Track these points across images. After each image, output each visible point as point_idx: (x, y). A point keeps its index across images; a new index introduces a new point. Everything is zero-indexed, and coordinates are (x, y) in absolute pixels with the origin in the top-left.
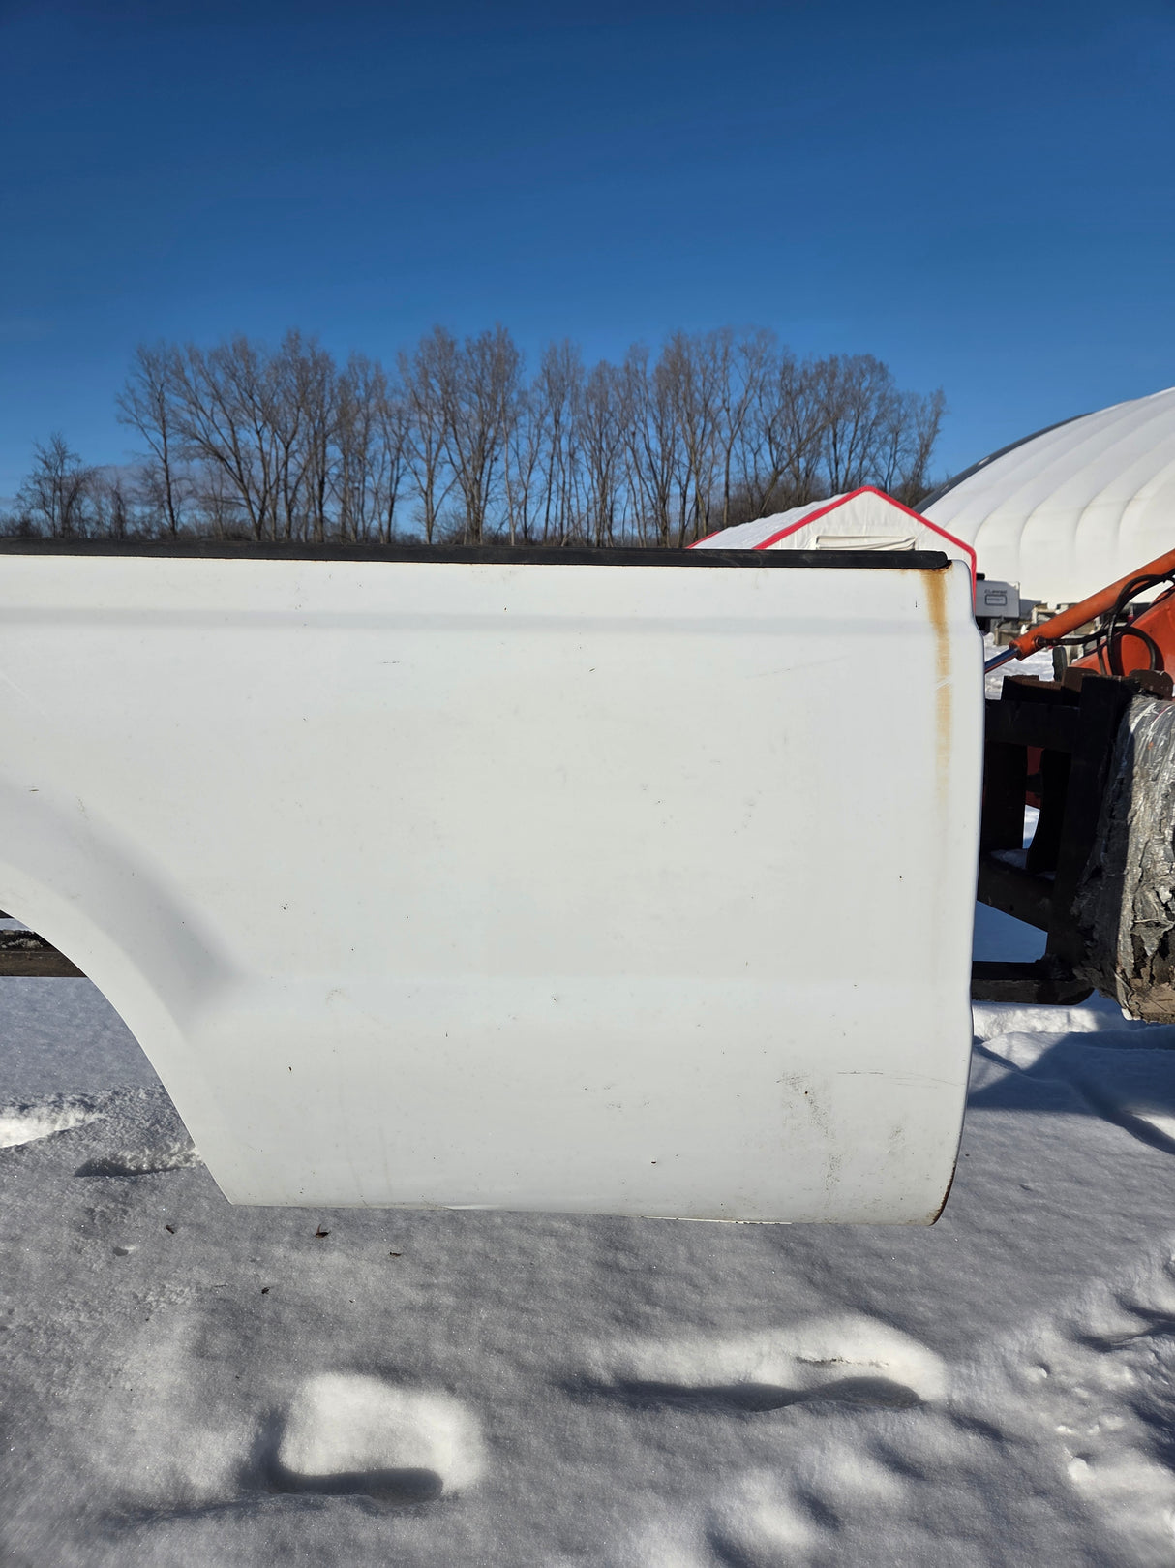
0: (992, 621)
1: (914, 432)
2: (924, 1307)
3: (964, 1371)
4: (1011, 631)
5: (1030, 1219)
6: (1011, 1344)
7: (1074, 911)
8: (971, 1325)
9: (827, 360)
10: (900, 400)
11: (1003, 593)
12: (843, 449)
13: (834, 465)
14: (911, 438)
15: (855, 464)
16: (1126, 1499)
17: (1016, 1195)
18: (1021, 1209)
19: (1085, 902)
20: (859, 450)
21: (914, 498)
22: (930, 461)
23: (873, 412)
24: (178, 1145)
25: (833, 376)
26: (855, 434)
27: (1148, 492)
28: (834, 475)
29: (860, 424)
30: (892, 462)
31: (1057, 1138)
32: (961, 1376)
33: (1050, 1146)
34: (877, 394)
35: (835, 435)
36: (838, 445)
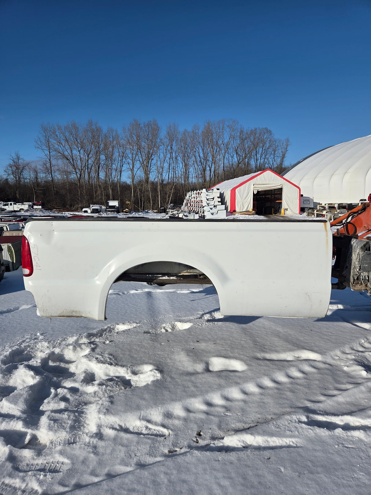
0: (306, 209)
1: (280, 151)
2: (316, 349)
3: (324, 356)
4: (311, 212)
5: (334, 337)
6: (332, 353)
7: (343, 274)
8: (325, 351)
9: (253, 129)
10: (275, 141)
11: (309, 200)
12: (259, 156)
13: (256, 161)
14: (279, 153)
15: (262, 160)
16: (355, 371)
17: (330, 334)
18: (332, 336)
19: (345, 272)
20: (263, 156)
21: (281, 171)
22: (285, 159)
23: (268, 145)
24: (159, 329)
25: (255, 134)
26: (262, 152)
27: (351, 170)
28: (256, 164)
29: (264, 149)
30: (274, 160)
31: (337, 325)
32: (324, 357)
33: (336, 327)
34: (269, 139)
35: (256, 152)
36: (257, 155)
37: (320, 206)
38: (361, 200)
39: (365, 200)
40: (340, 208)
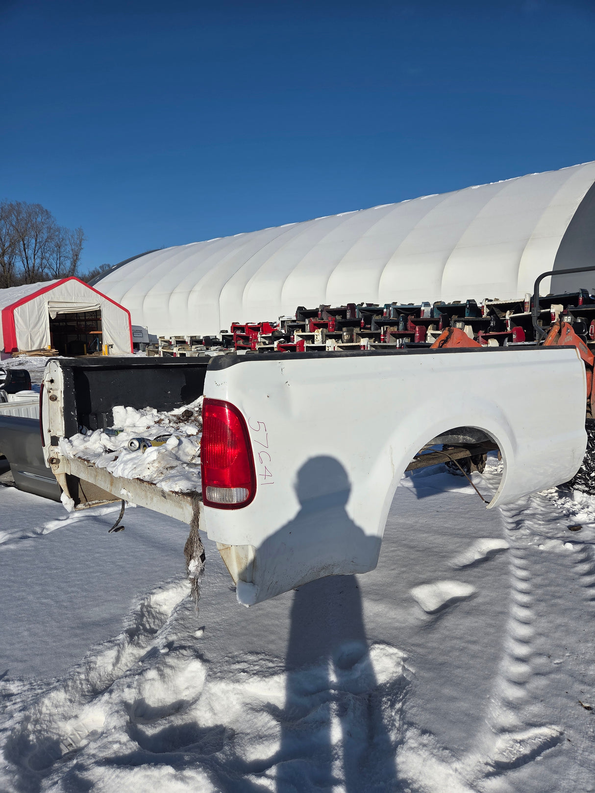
0: (140, 344)
1: (69, 248)
4: (154, 349)
9: (14, 203)
10: (59, 230)
11: (141, 332)
12: (30, 252)
13: (26, 261)
14: (68, 250)
15: (38, 261)
20: (39, 254)
22: (78, 263)
23: (45, 236)
25: (19, 213)
26: (36, 245)
27: (197, 288)
28: (26, 266)
29: (38, 241)
30: (58, 262)
34: (46, 226)
35: (24, 245)
36: (26, 250)
37: (162, 341)
38: (222, 332)
39: (227, 331)
40: (194, 343)
